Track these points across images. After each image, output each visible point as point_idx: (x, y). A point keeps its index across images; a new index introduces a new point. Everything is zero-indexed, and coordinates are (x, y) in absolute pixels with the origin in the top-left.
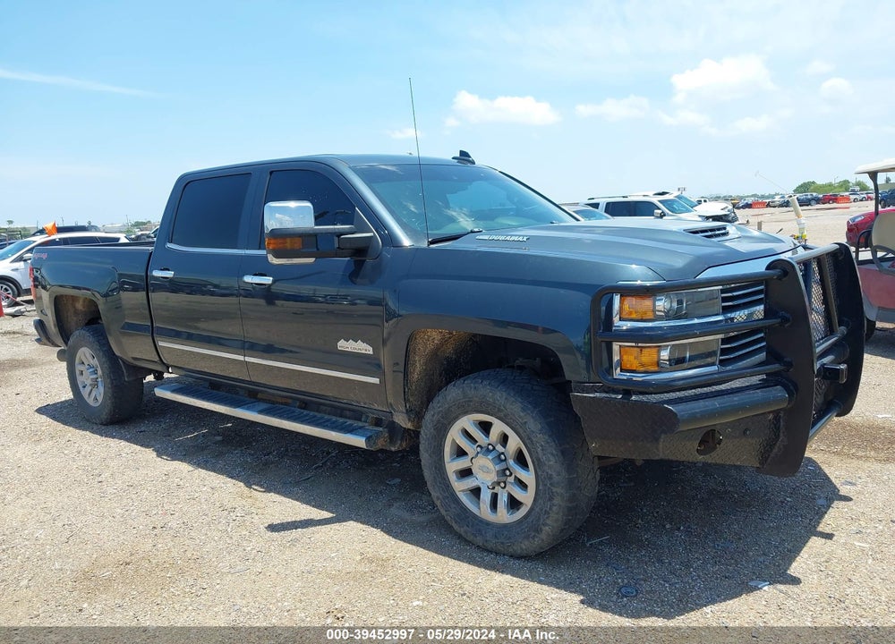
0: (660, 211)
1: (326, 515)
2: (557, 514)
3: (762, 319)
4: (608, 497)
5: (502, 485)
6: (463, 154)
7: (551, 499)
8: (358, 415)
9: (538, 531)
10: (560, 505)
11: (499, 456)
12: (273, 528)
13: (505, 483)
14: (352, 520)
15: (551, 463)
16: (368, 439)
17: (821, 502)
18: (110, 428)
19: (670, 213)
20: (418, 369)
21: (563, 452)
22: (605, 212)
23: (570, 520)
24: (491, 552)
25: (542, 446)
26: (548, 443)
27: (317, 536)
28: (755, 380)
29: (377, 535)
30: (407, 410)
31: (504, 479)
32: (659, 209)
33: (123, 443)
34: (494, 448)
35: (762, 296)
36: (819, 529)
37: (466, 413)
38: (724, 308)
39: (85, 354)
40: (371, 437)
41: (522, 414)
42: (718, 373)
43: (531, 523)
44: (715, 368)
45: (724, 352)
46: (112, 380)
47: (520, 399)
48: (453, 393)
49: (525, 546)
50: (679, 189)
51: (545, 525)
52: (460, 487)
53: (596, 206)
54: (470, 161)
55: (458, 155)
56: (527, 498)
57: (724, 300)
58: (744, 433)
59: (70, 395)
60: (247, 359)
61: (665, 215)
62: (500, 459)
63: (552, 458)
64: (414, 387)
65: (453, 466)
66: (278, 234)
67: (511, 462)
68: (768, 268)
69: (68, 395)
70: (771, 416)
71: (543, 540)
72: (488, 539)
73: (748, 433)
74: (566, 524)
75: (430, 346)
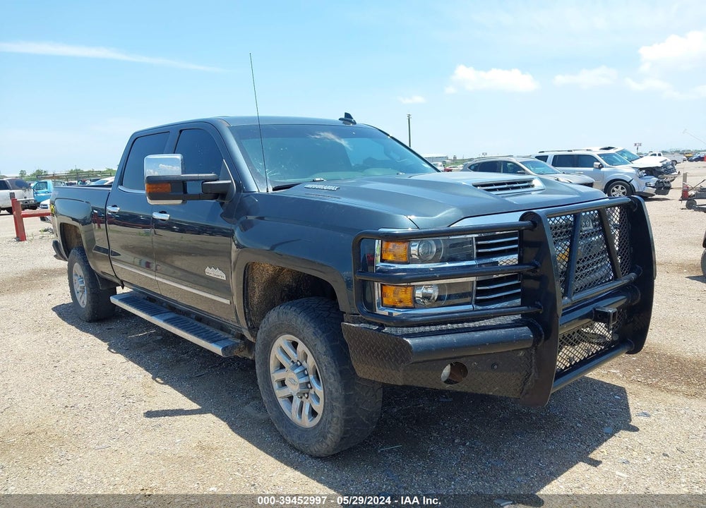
0: (599, 164)
1: (195, 406)
2: (337, 424)
3: (516, 265)
4: (423, 409)
5: (306, 395)
6: (347, 115)
7: (332, 412)
8: (222, 327)
9: (325, 437)
10: (338, 418)
11: (304, 371)
12: (150, 414)
13: (308, 394)
14: (211, 413)
15: (332, 381)
16: (224, 349)
17: (606, 430)
18: (91, 325)
19: (607, 165)
20: (257, 294)
21: (341, 372)
22: (552, 165)
23: (348, 430)
24: (298, 451)
25: (325, 365)
26: (330, 363)
27: (176, 424)
28: (509, 319)
29: (223, 426)
30: (249, 328)
31: (307, 390)
32: (598, 161)
33: (92, 337)
34: (301, 365)
35: (516, 246)
36: (591, 456)
37: (281, 333)
38: (478, 254)
39: (78, 268)
40: (227, 347)
41: (313, 338)
42: (473, 310)
43: (320, 431)
44: (470, 307)
45: (479, 293)
46: (91, 289)
47: (313, 325)
48: (273, 316)
49: (318, 448)
50: (636, 145)
51: (329, 432)
52: (280, 393)
53: (544, 158)
54: (351, 122)
55: (343, 117)
56: (319, 408)
57: (479, 247)
58: (493, 366)
59: (70, 300)
60: (157, 279)
61: (603, 167)
62: (304, 373)
63: (332, 376)
64: (255, 309)
65: (276, 376)
66: (152, 181)
67: (311, 377)
68: (522, 219)
69: (69, 300)
70: (521, 353)
71: (328, 445)
72: (294, 439)
73: (496, 367)
74: (345, 434)
75: (266, 276)
